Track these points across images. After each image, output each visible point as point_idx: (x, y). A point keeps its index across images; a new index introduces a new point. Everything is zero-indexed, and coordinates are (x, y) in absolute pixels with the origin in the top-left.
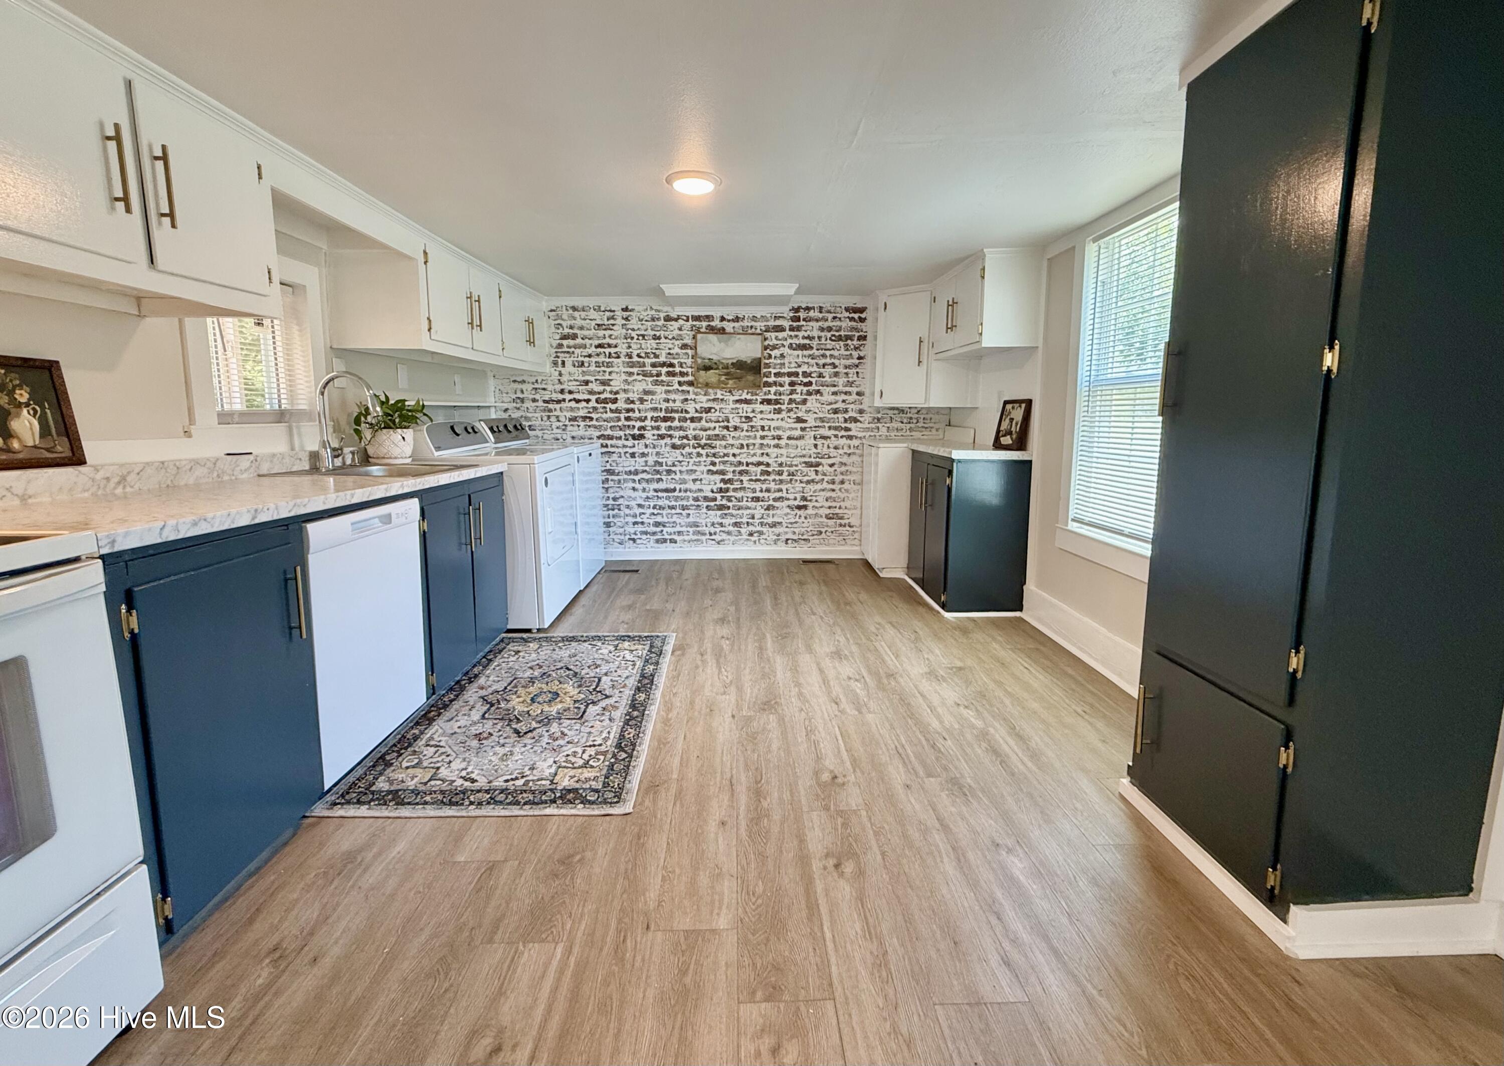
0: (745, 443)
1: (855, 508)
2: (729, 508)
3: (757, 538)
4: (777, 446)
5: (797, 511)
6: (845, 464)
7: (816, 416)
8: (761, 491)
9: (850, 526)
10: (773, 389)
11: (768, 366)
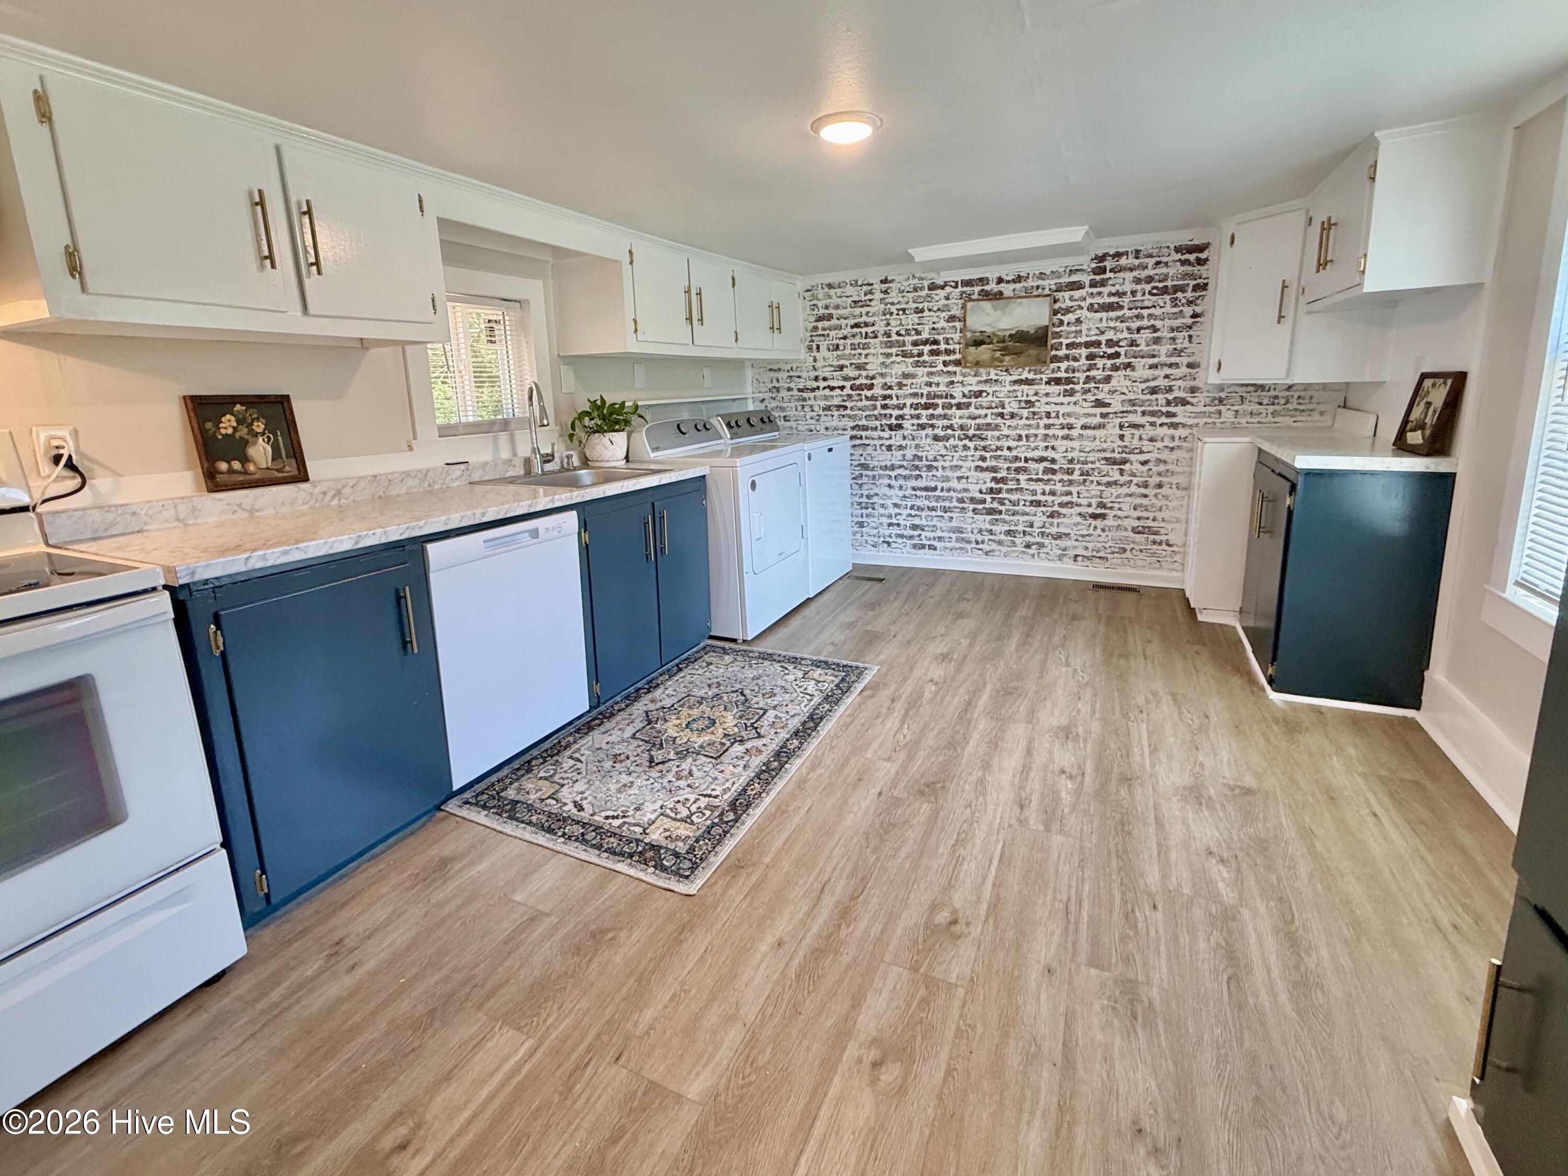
0: (1023, 433)
1: (1177, 521)
2: (1000, 512)
3: (1036, 552)
4: (1066, 438)
5: (1091, 521)
6: (1165, 462)
7: (1123, 397)
8: (1044, 493)
9: (1168, 545)
10: (1064, 365)
11: (1058, 335)
